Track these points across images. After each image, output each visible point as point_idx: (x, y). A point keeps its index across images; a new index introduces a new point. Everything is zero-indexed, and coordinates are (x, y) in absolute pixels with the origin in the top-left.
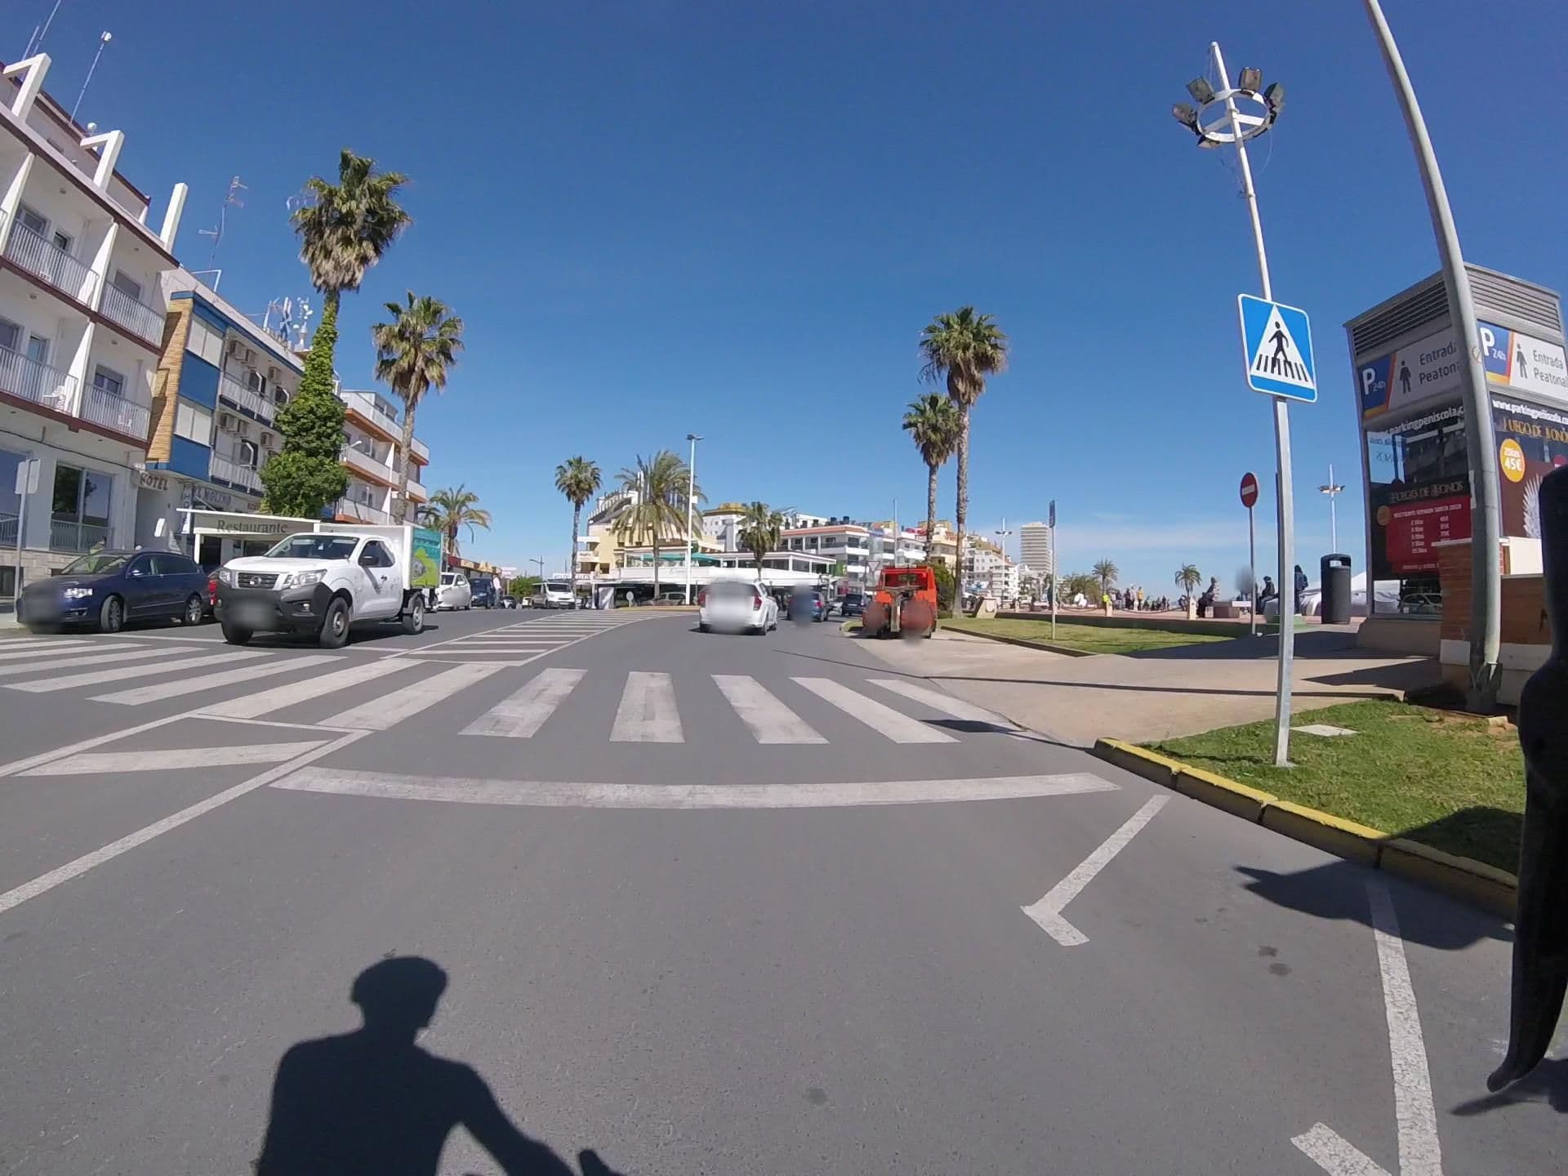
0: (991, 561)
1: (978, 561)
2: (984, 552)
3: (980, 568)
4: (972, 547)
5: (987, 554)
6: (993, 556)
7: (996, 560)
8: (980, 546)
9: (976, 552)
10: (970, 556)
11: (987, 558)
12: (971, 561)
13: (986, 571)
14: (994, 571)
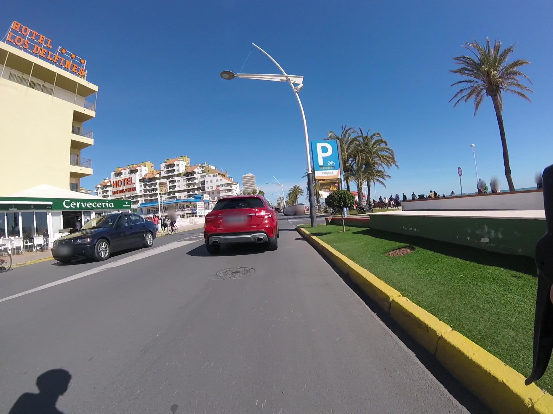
0: (217, 181)
1: (207, 182)
2: (212, 175)
3: (210, 188)
4: (203, 173)
5: (214, 176)
6: (219, 177)
7: (221, 180)
8: (209, 171)
9: (206, 176)
10: (201, 180)
11: (214, 179)
12: (203, 183)
13: (214, 189)
14: (221, 188)
